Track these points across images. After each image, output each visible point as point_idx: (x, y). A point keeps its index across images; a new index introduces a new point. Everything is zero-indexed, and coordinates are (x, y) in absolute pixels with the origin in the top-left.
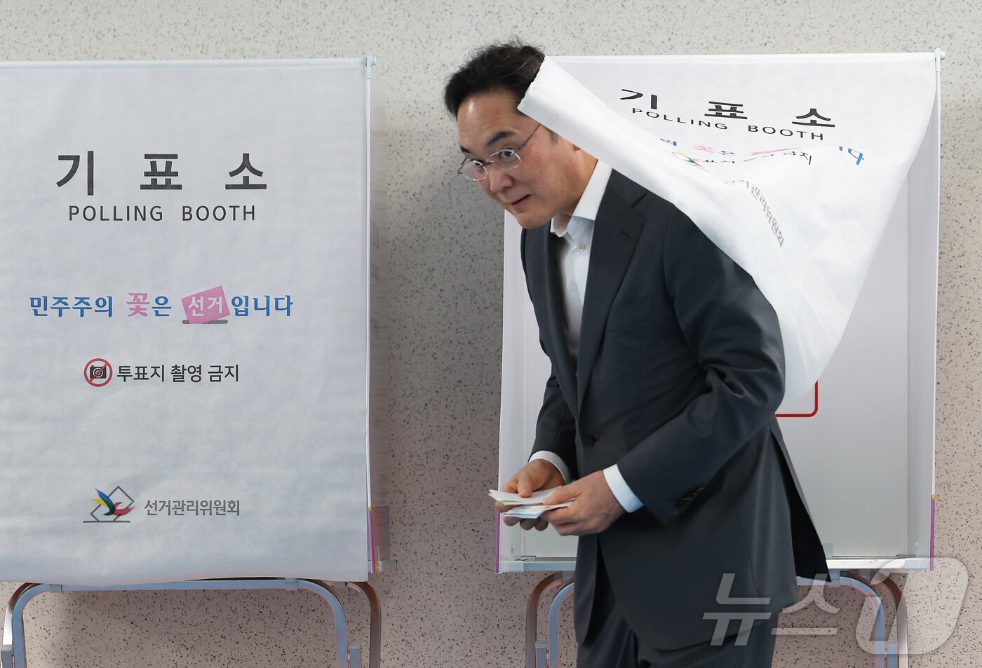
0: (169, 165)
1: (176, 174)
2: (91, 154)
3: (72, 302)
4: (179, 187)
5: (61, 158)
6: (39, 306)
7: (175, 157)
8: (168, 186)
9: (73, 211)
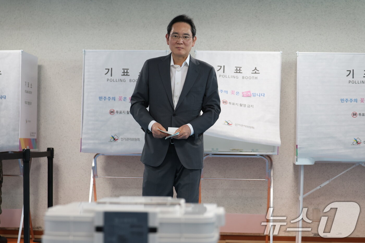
0: (127, 71)
1: (128, 73)
2: (112, 69)
3: (107, 98)
4: (129, 75)
5: (106, 69)
6: (101, 98)
7: (128, 69)
8: (127, 75)
9: (108, 80)
